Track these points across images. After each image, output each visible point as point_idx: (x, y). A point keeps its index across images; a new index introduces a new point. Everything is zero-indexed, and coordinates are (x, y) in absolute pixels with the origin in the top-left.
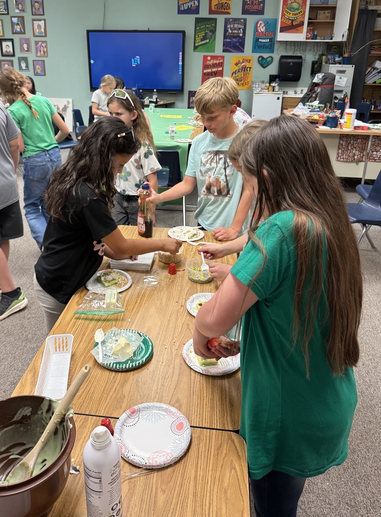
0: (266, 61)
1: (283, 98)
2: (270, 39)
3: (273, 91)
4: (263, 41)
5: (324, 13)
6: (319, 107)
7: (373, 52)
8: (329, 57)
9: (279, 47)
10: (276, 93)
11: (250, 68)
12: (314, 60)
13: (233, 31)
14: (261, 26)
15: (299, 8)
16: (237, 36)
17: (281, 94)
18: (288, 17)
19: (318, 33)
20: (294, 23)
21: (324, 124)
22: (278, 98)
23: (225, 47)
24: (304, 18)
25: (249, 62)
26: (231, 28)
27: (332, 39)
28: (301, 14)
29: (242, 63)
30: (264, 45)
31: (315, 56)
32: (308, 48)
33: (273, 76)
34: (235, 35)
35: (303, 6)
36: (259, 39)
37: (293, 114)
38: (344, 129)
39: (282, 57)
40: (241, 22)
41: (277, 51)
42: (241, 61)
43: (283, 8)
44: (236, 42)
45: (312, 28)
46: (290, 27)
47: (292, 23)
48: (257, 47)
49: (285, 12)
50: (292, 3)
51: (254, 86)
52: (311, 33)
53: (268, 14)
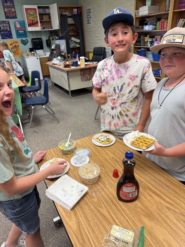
0: (25, 42)
1: (39, 58)
2: (23, 31)
3: (34, 55)
4: (21, 32)
5: (46, 17)
6: (62, 59)
7: (70, 33)
8: (53, 37)
9: (29, 35)
10: (36, 56)
11: (18, 46)
12: (46, 39)
13: (4, 28)
14: (17, 24)
15: (34, 14)
16: (7, 31)
17: (38, 56)
18: (30, 19)
19: (45, 26)
20: (34, 22)
21: (72, 66)
22: (38, 59)
23: (2, 36)
24: (37, 19)
25: (17, 43)
26: (2, 26)
27: (52, 29)
28: (36, 17)
29: (13, 44)
30: (22, 34)
31: (46, 37)
32: (42, 34)
33: (31, 48)
34: (5, 30)
35: (35, 13)
36: (18, 31)
37: (53, 64)
38: (81, 66)
39: (32, 39)
40: (7, 23)
41: (29, 36)
42: (13, 43)
43: (26, 15)
44: (8, 33)
45: (42, 24)
46: (32, 24)
47: (33, 22)
48: (18, 35)
49: (28, 17)
50: (30, 12)
51: (24, 54)
52: (42, 26)
53: (19, 18)
